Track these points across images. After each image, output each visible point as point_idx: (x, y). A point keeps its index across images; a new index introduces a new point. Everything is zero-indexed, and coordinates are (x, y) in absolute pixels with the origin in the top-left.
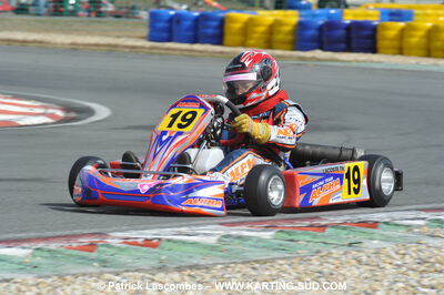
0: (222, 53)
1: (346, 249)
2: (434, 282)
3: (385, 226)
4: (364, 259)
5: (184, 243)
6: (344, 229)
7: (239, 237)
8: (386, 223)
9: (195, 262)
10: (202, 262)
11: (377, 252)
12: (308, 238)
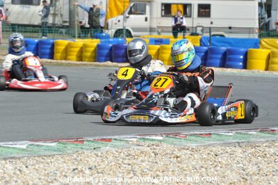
0: (50, 62)
1: (92, 151)
2: (130, 162)
3: (115, 141)
4: (100, 154)
5: (8, 147)
6: (93, 142)
7: (37, 145)
8: (116, 139)
9: (13, 155)
10: (17, 156)
11: (107, 152)
12: (74, 146)
